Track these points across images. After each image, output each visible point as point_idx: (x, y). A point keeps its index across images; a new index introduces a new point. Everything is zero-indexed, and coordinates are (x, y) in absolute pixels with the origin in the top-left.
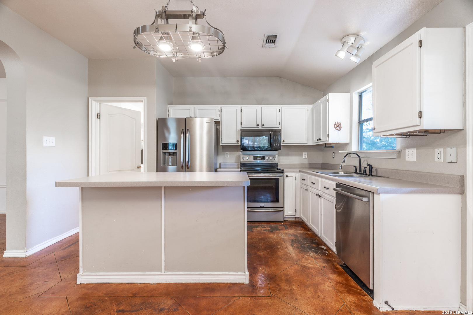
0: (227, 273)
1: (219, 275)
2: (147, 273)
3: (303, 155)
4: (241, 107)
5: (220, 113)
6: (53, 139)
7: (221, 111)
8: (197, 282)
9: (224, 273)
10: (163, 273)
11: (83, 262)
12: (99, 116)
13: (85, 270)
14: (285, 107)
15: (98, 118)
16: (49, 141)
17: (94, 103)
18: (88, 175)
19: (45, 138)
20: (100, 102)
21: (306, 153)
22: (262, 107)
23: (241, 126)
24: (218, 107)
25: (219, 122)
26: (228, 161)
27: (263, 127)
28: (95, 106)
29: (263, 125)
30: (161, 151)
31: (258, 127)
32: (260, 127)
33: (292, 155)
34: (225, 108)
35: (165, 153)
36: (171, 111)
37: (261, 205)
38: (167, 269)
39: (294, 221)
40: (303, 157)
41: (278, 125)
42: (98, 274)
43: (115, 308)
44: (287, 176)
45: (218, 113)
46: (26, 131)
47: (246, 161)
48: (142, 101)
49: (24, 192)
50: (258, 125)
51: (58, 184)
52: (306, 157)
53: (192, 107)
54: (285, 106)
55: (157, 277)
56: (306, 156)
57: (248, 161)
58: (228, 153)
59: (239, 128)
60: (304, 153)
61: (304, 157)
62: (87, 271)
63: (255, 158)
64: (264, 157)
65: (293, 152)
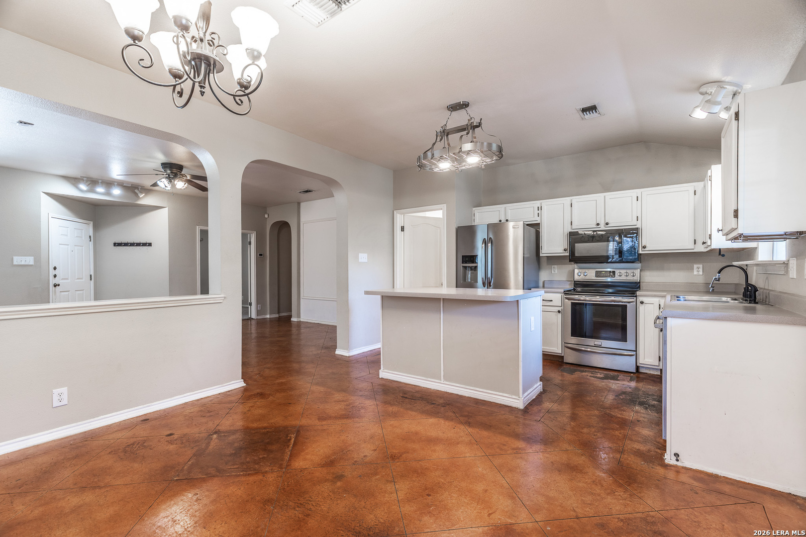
0: (501, 394)
1: (492, 394)
2: (429, 379)
3: (693, 269)
4: (571, 200)
5: (539, 212)
6: (365, 255)
7: (540, 208)
8: (472, 397)
9: (497, 393)
10: (442, 382)
11: (383, 360)
12: (403, 229)
13: (385, 368)
14: (647, 194)
15: (402, 231)
16: (363, 257)
17: (398, 216)
18: (394, 288)
19: (361, 255)
20: (404, 214)
21: (701, 266)
22: (605, 196)
23: (572, 227)
24: (537, 203)
25: (538, 224)
26: (557, 278)
27: (608, 226)
28: (400, 219)
29: (607, 224)
30: (461, 265)
31: (599, 226)
32: (602, 227)
33: (669, 269)
34: (547, 204)
35: (465, 267)
36: (477, 215)
37: (596, 343)
38: (446, 379)
39: (658, 375)
40: (693, 272)
41: (635, 222)
42: (393, 372)
43: (401, 395)
44: (642, 303)
45: (537, 212)
46: (348, 249)
47: (584, 277)
48: (442, 209)
49: (346, 302)
50: (598, 224)
51: (367, 293)
52: (701, 273)
53: (501, 207)
54: (646, 191)
55: (437, 384)
56: (701, 270)
57: (586, 278)
58: (556, 266)
59: (568, 229)
60: (695, 266)
61: (695, 273)
62: (386, 369)
63: (598, 274)
64: (614, 272)
65: (672, 264)
